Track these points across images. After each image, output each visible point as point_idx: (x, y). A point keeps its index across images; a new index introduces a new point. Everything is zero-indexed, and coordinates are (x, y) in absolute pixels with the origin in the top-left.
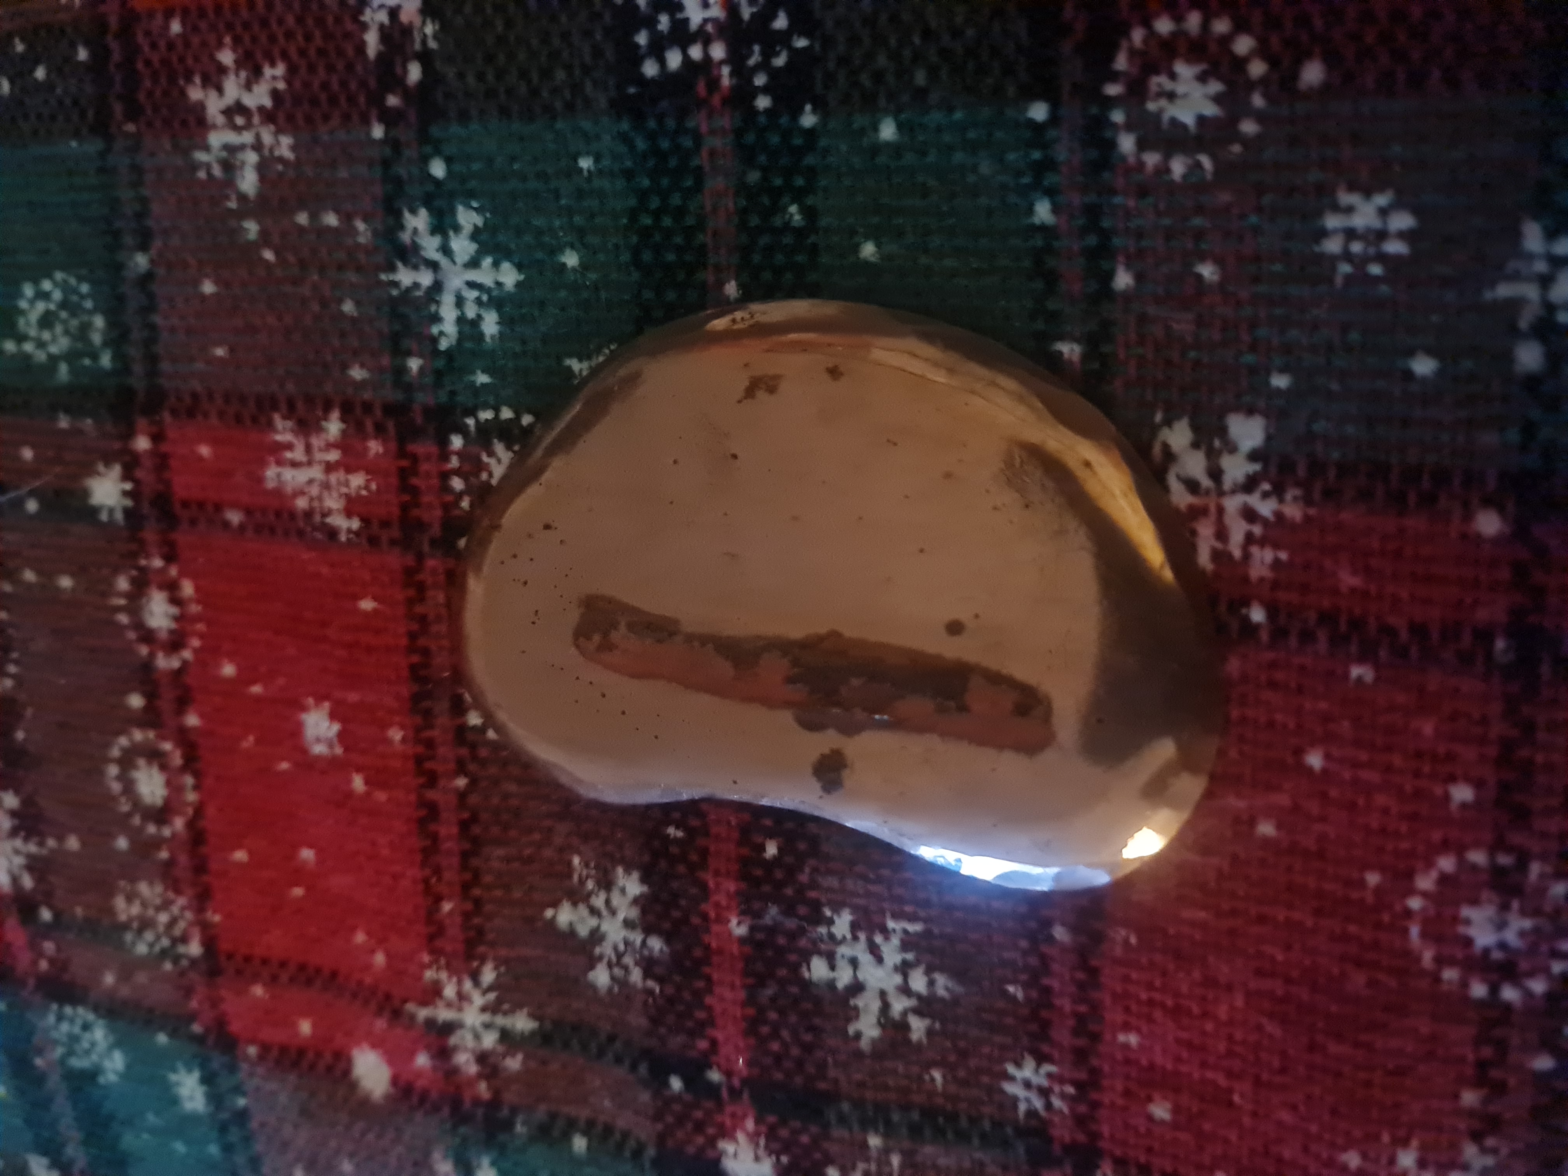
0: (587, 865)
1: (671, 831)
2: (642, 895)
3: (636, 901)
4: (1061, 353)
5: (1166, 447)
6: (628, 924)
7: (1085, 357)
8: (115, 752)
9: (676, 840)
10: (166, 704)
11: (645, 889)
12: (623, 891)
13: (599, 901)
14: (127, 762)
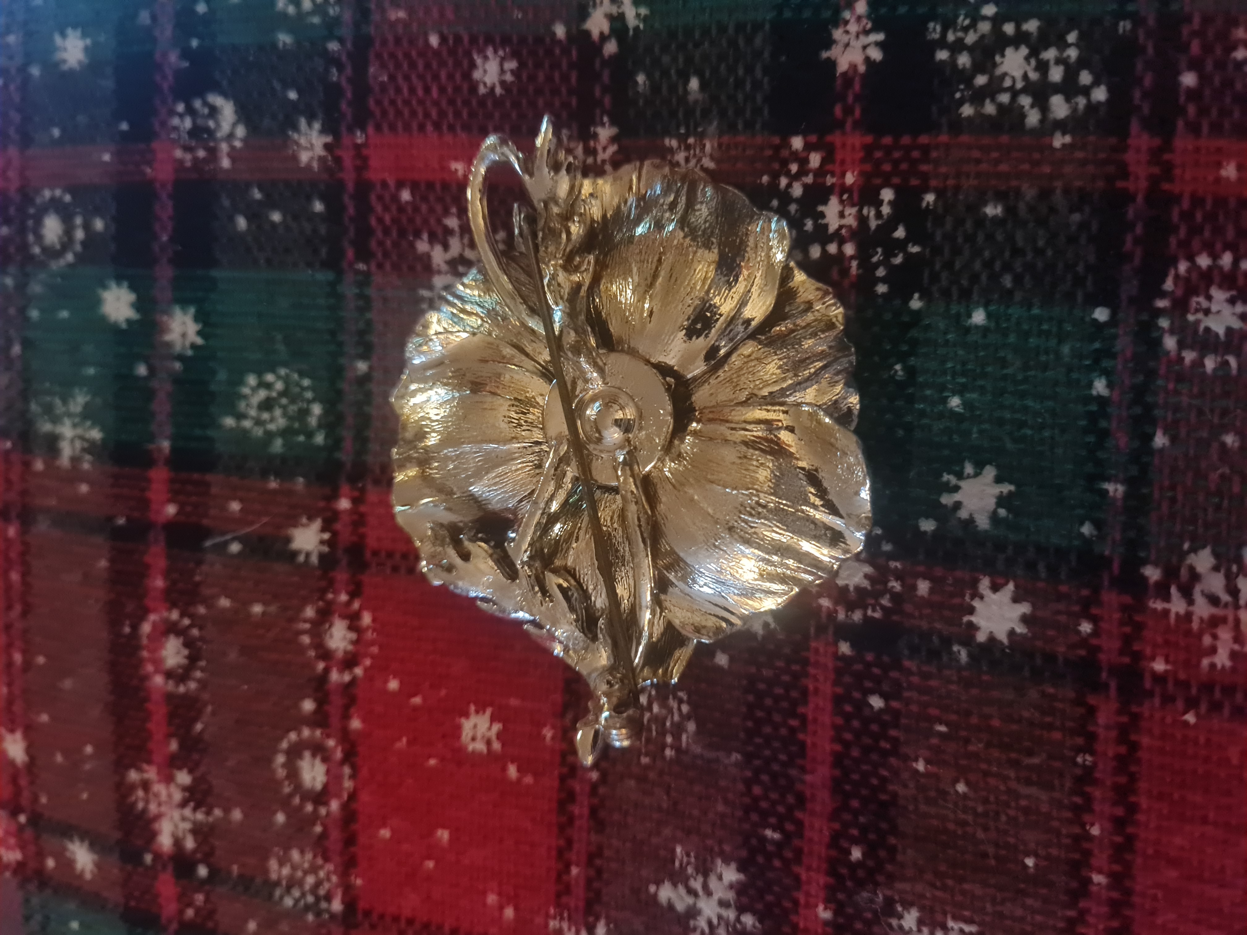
0: (688, 855)
1: (769, 833)
2: (739, 882)
3: (731, 886)
4: (1107, 491)
5: (1192, 569)
6: (723, 904)
7: (1127, 496)
8: (284, 745)
9: (773, 841)
10: (334, 709)
11: (741, 877)
12: (720, 878)
13: (697, 884)
14: (294, 753)
